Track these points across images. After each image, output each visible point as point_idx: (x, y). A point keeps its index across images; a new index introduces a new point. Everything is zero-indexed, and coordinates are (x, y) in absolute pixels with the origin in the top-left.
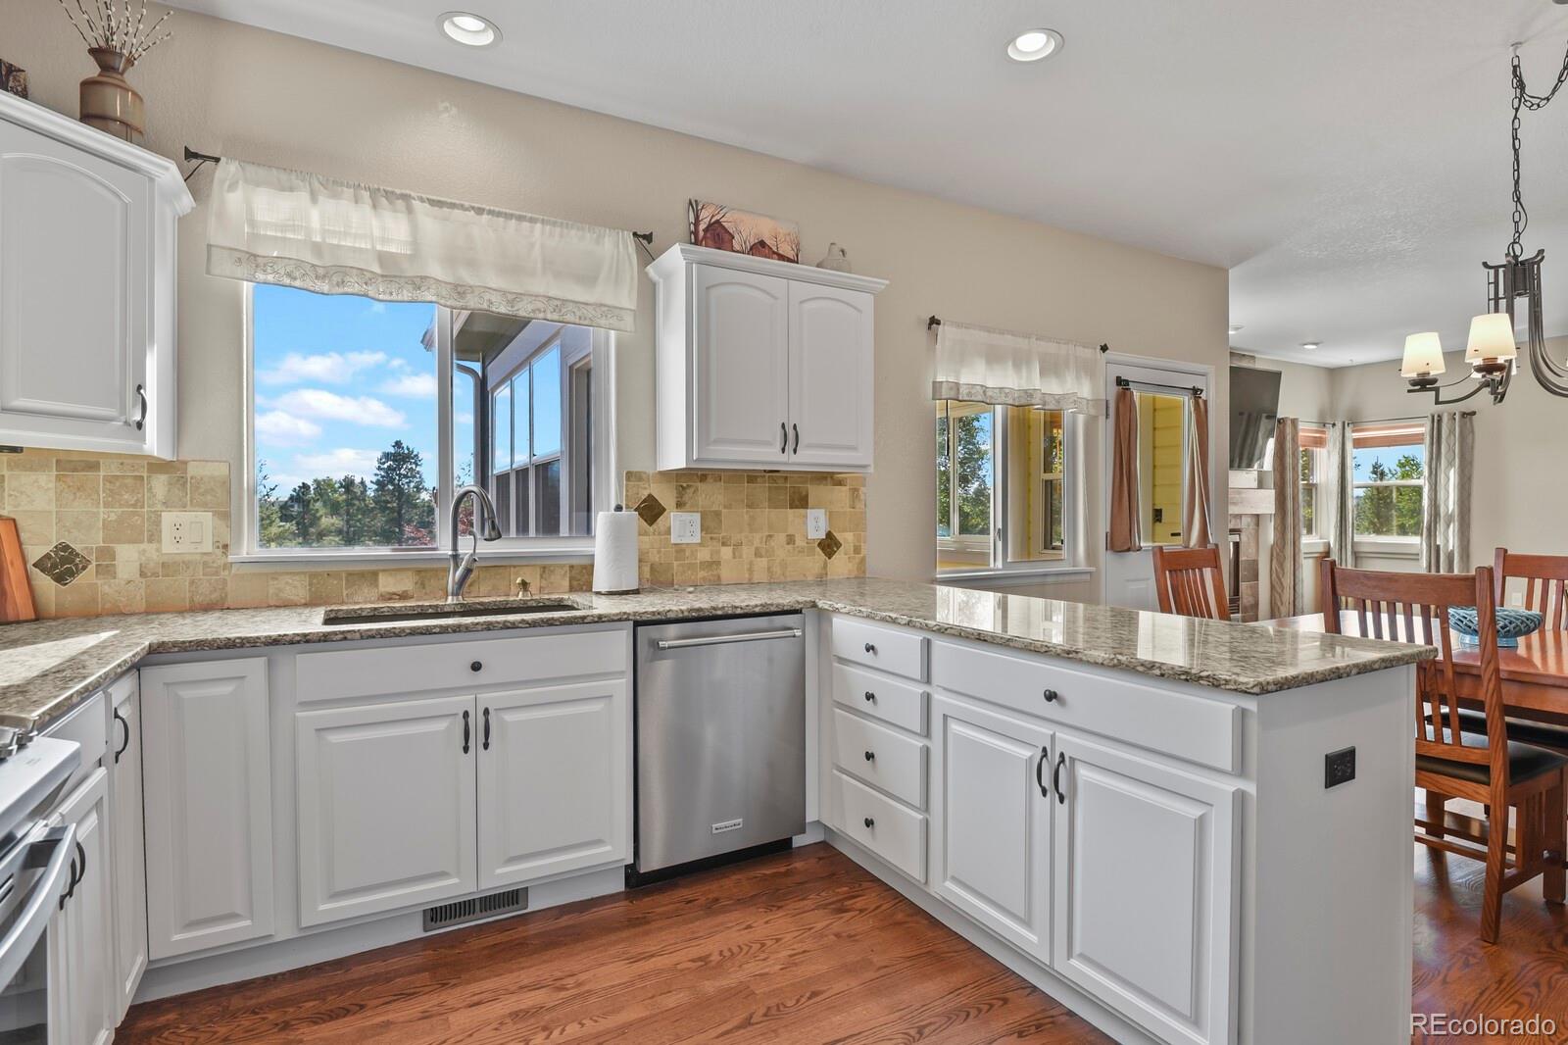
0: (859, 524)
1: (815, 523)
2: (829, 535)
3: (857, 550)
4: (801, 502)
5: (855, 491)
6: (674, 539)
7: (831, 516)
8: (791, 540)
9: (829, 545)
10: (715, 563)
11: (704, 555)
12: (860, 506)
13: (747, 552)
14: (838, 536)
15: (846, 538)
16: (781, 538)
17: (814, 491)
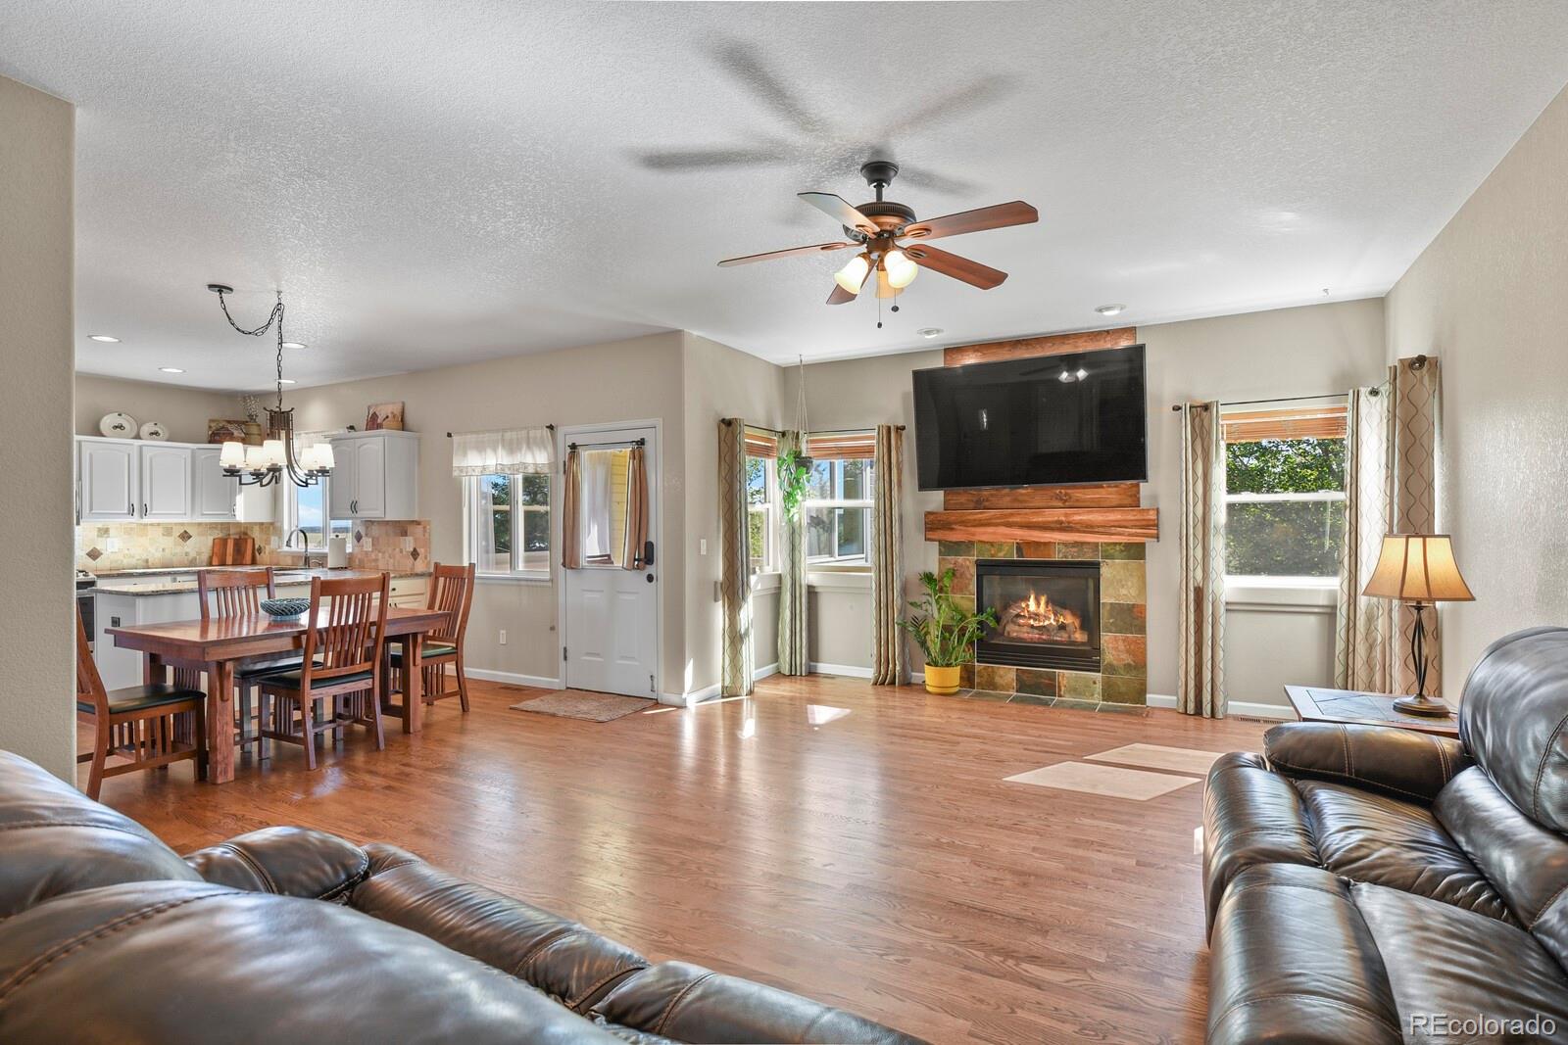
0: (427, 544)
1: (408, 544)
2: (415, 550)
3: (426, 558)
4: (404, 533)
5: (424, 527)
6: (365, 549)
7: (415, 540)
8: (401, 552)
9: (415, 554)
10: (376, 560)
11: (373, 557)
12: (427, 535)
13: (387, 555)
14: (418, 550)
15: (421, 551)
16: (398, 550)
17: (410, 529)
